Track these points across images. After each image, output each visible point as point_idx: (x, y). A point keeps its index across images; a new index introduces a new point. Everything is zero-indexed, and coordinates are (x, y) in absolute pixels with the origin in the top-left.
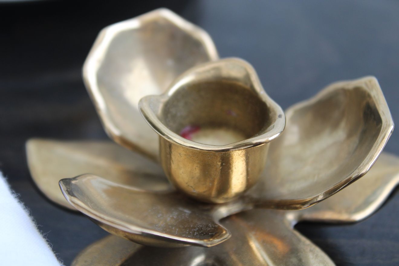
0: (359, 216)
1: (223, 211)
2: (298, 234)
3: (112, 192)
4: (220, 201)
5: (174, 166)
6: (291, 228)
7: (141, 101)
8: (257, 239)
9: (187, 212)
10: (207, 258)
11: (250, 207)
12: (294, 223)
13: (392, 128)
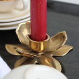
0: (63, 55)
2: (52, 58)
4: (39, 52)
5: (32, 46)
7: (26, 35)
11: (44, 53)
13: (67, 39)
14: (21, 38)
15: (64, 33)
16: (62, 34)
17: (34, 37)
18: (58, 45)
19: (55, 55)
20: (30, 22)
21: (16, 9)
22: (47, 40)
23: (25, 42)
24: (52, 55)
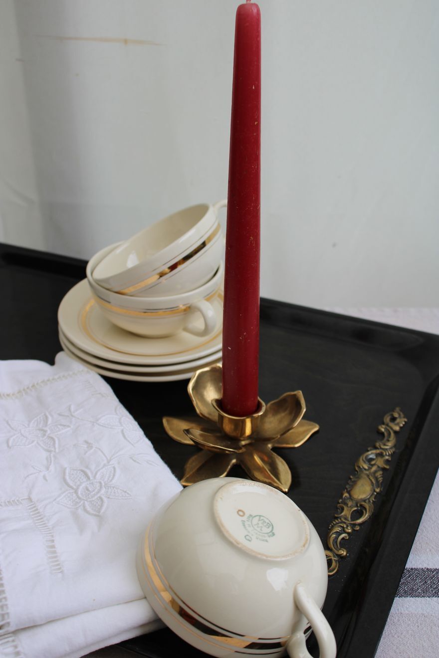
0: (297, 445)
1: (243, 443)
2: (272, 452)
3: (201, 435)
4: (242, 439)
5: (224, 426)
6: (270, 450)
7: (212, 401)
8: (257, 454)
9: (229, 443)
10: (237, 460)
11: (253, 441)
12: (271, 448)
13: (305, 410)
14: (199, 404)
15: (300, 393)
16: (295, 395)
17: (229, 407)
18: (285, 423)
19: (276, 445)
20: (220, 365)
21: (186, 329)
22: (261, 413)
23: (210, 414)
24: (270, 446)
